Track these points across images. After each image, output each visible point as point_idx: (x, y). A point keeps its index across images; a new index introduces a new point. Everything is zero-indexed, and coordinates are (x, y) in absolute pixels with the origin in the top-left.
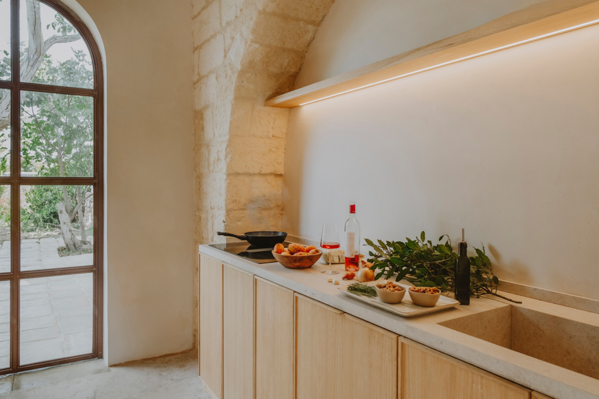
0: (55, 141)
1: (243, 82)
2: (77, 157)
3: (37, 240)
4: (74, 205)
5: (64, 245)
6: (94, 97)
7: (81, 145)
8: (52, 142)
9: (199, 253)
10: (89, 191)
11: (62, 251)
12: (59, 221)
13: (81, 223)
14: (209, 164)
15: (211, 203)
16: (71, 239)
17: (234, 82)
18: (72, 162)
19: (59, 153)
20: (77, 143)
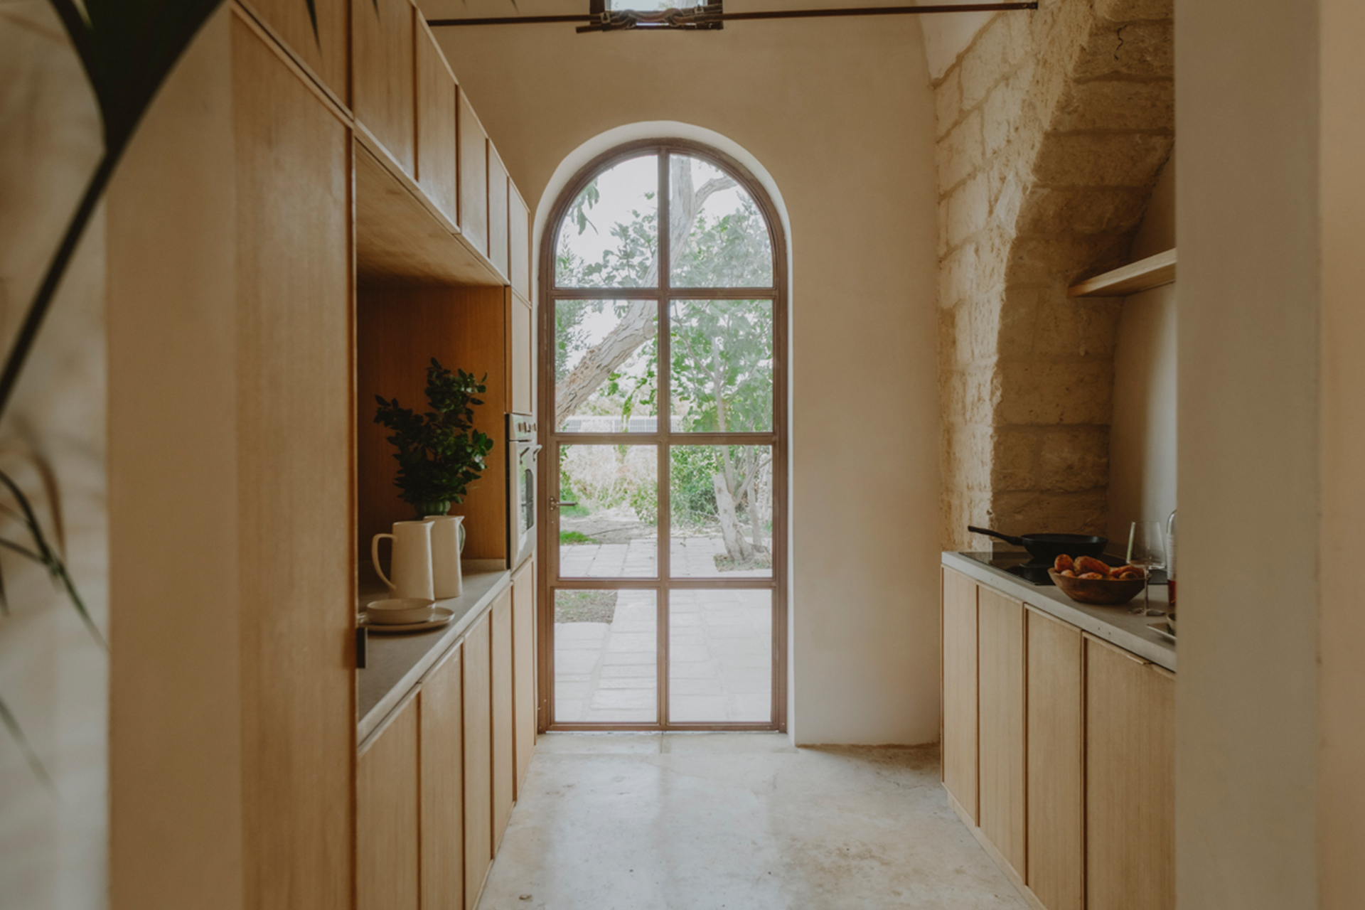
0: (709, 360)
1: (1021, 258)
2: (747, 389)
3: (682, 541)
4: (740, 479)
5: (724, 552)
6: (774, 300)
7: (752, 366)
8: (705, 362)
9: (942, 566)
10: (766, 455)
11: (720, 561)
12: (716, 508)
13: (752, 511)
14: (964, 407)
15: (967, 478)
16: (736, 541)
17: (1005, 260)
18: (739, 398)
19: (717, 383)
20: (745, 363)
